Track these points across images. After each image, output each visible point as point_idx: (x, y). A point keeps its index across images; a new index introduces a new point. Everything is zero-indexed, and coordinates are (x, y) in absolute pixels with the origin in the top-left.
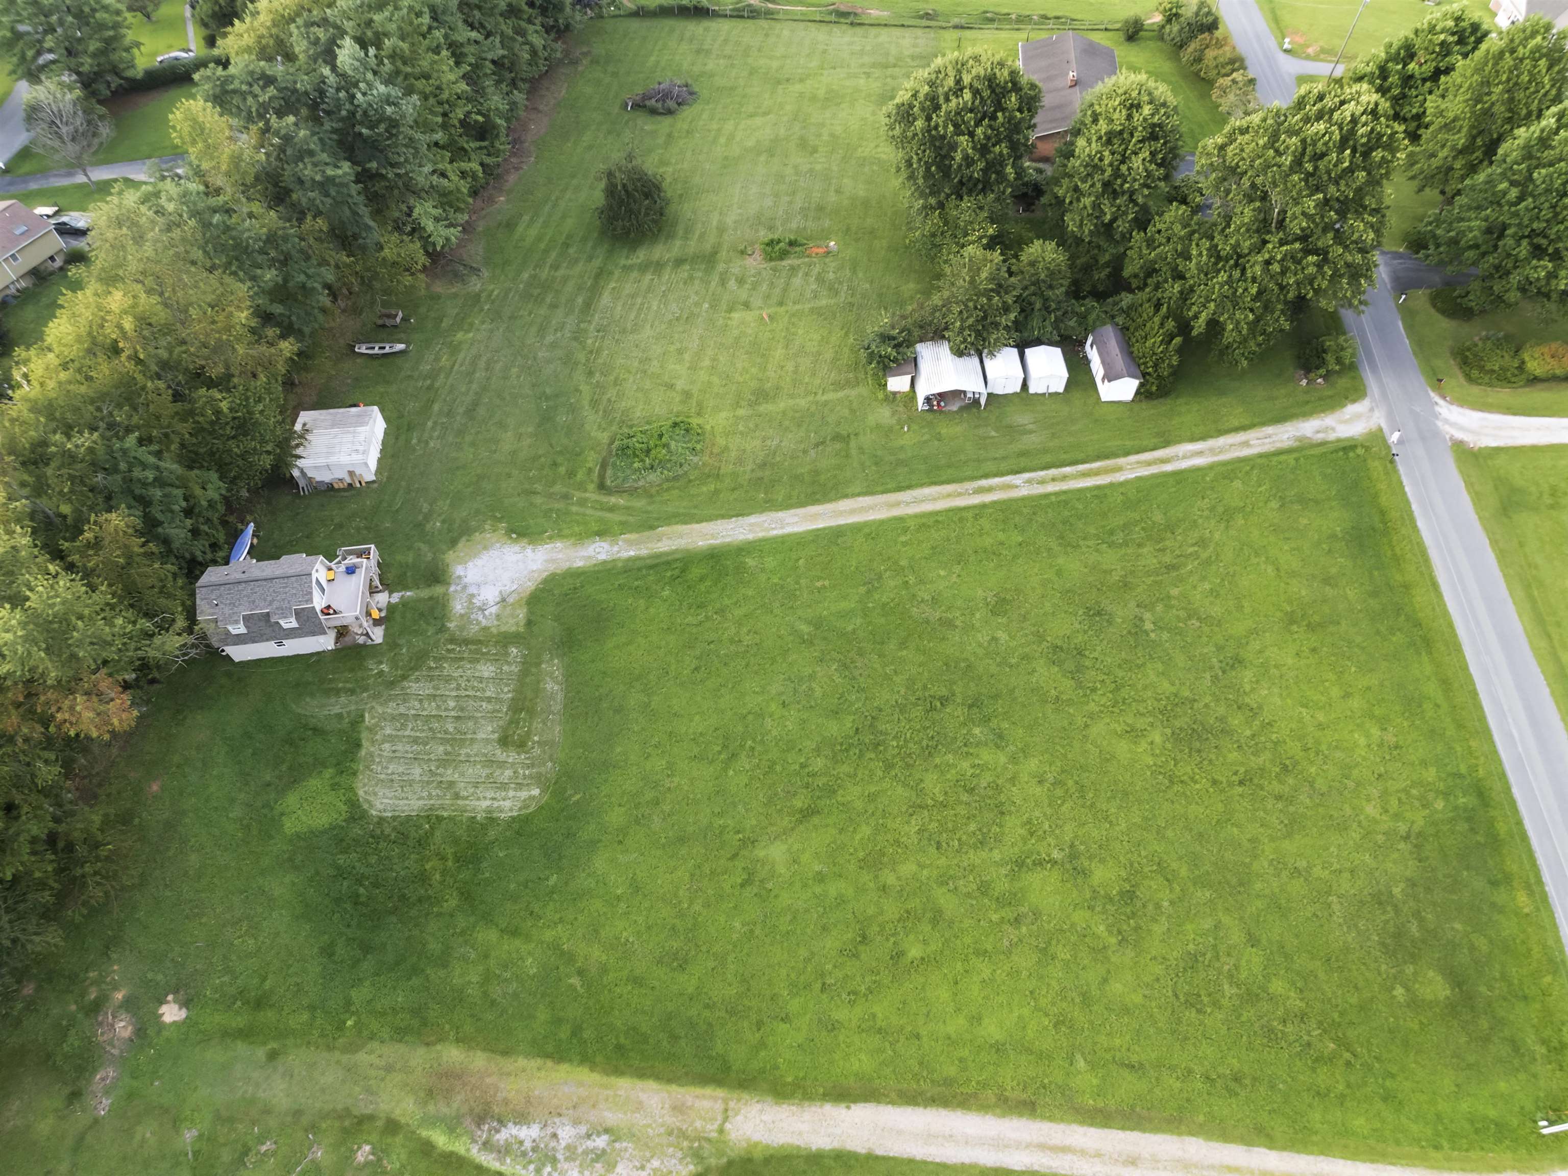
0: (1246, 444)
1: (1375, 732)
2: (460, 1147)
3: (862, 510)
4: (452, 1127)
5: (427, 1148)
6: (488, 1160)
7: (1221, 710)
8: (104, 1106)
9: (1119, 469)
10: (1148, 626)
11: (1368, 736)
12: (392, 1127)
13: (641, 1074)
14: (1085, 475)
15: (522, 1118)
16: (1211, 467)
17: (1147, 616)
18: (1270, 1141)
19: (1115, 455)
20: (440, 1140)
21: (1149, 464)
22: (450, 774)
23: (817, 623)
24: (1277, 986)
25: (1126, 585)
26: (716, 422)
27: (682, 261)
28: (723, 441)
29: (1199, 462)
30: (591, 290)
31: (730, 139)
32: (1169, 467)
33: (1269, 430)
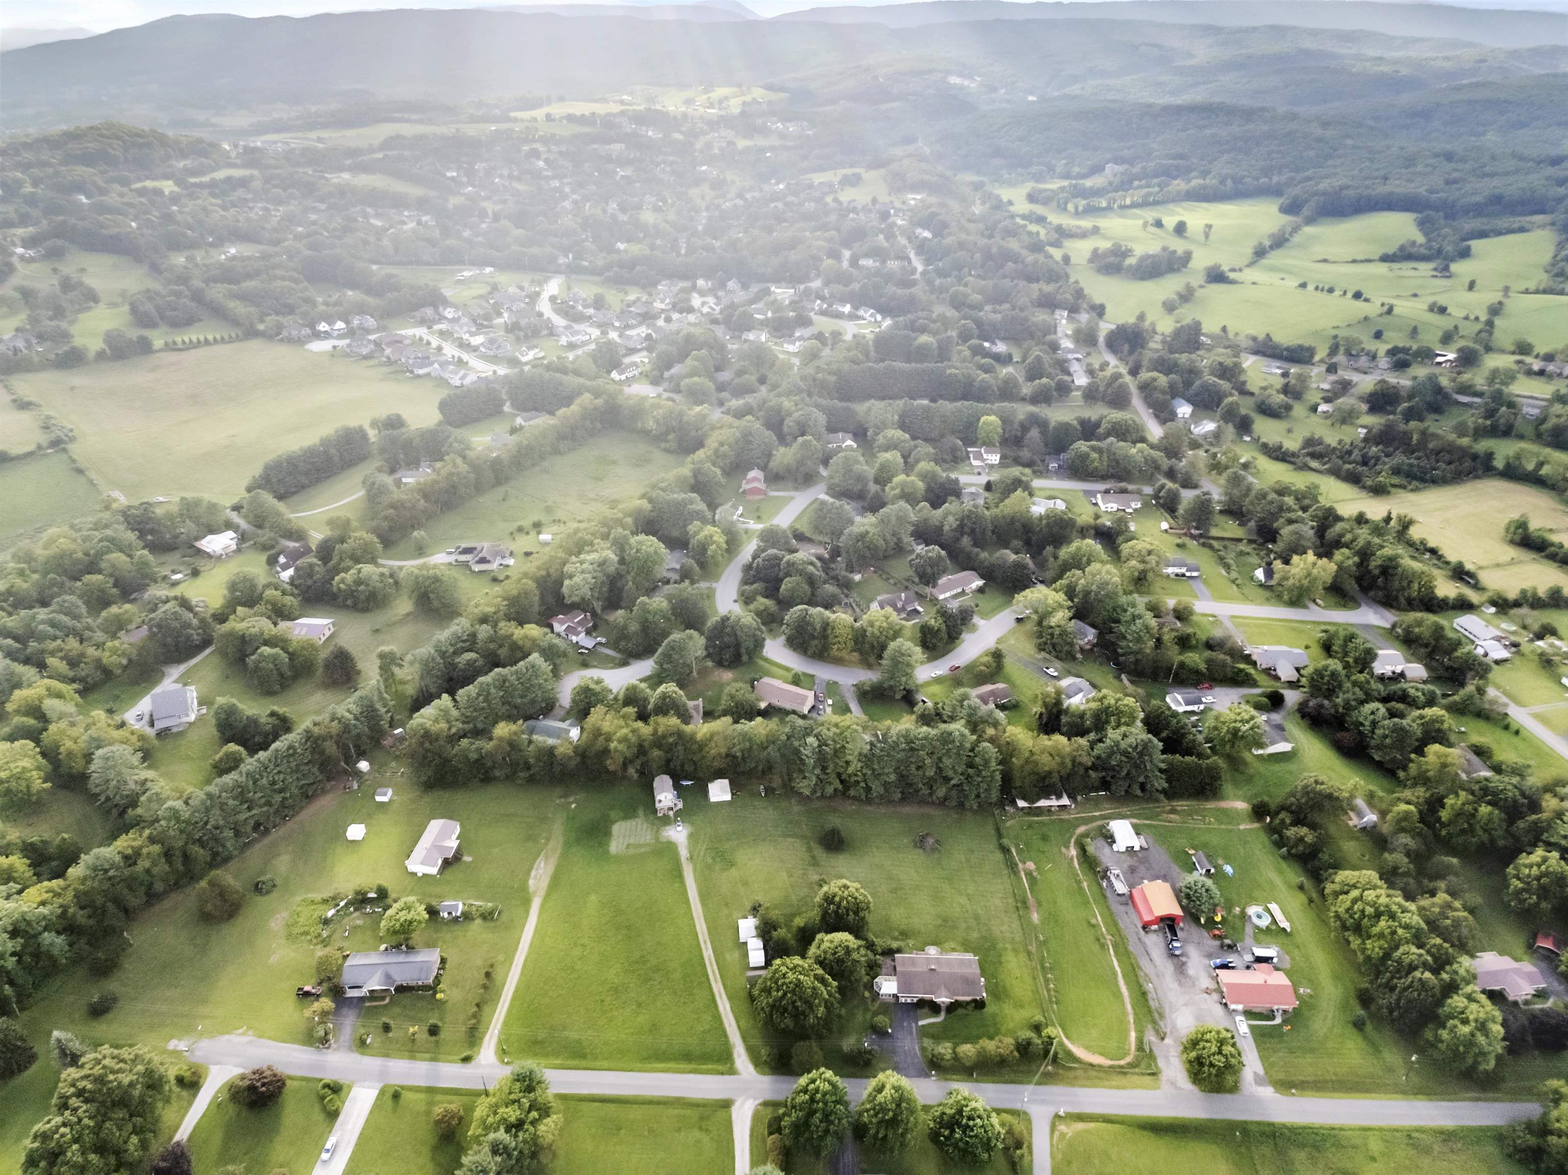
0: (730, 1025)
1: (613, 1039)
2: (542, 856)
3: (697, 911)
4: (546, 854)
5: (542, 850)
6: (539, 860)
7: (623, 998)
8: (558, 801)
9: (716, 982)
10: (652, 983)
11: (612, 1036)
12: (547, 844)
13: (550, 882)
15: (545, 864)
17: (656, 983)
18: (516, 991)
20: (543, 852)
21: (719, 992)
22: (621, 837)
23: (656, 901)
24: (547, 999)
25: (668, 979)
26: (733, 871)
27: (813, 857)
28: (725, 874)
29: (721, 1008)
30: (794, 835)
31: (897, 866)
32: (717, 998)
33: (738, 1035)
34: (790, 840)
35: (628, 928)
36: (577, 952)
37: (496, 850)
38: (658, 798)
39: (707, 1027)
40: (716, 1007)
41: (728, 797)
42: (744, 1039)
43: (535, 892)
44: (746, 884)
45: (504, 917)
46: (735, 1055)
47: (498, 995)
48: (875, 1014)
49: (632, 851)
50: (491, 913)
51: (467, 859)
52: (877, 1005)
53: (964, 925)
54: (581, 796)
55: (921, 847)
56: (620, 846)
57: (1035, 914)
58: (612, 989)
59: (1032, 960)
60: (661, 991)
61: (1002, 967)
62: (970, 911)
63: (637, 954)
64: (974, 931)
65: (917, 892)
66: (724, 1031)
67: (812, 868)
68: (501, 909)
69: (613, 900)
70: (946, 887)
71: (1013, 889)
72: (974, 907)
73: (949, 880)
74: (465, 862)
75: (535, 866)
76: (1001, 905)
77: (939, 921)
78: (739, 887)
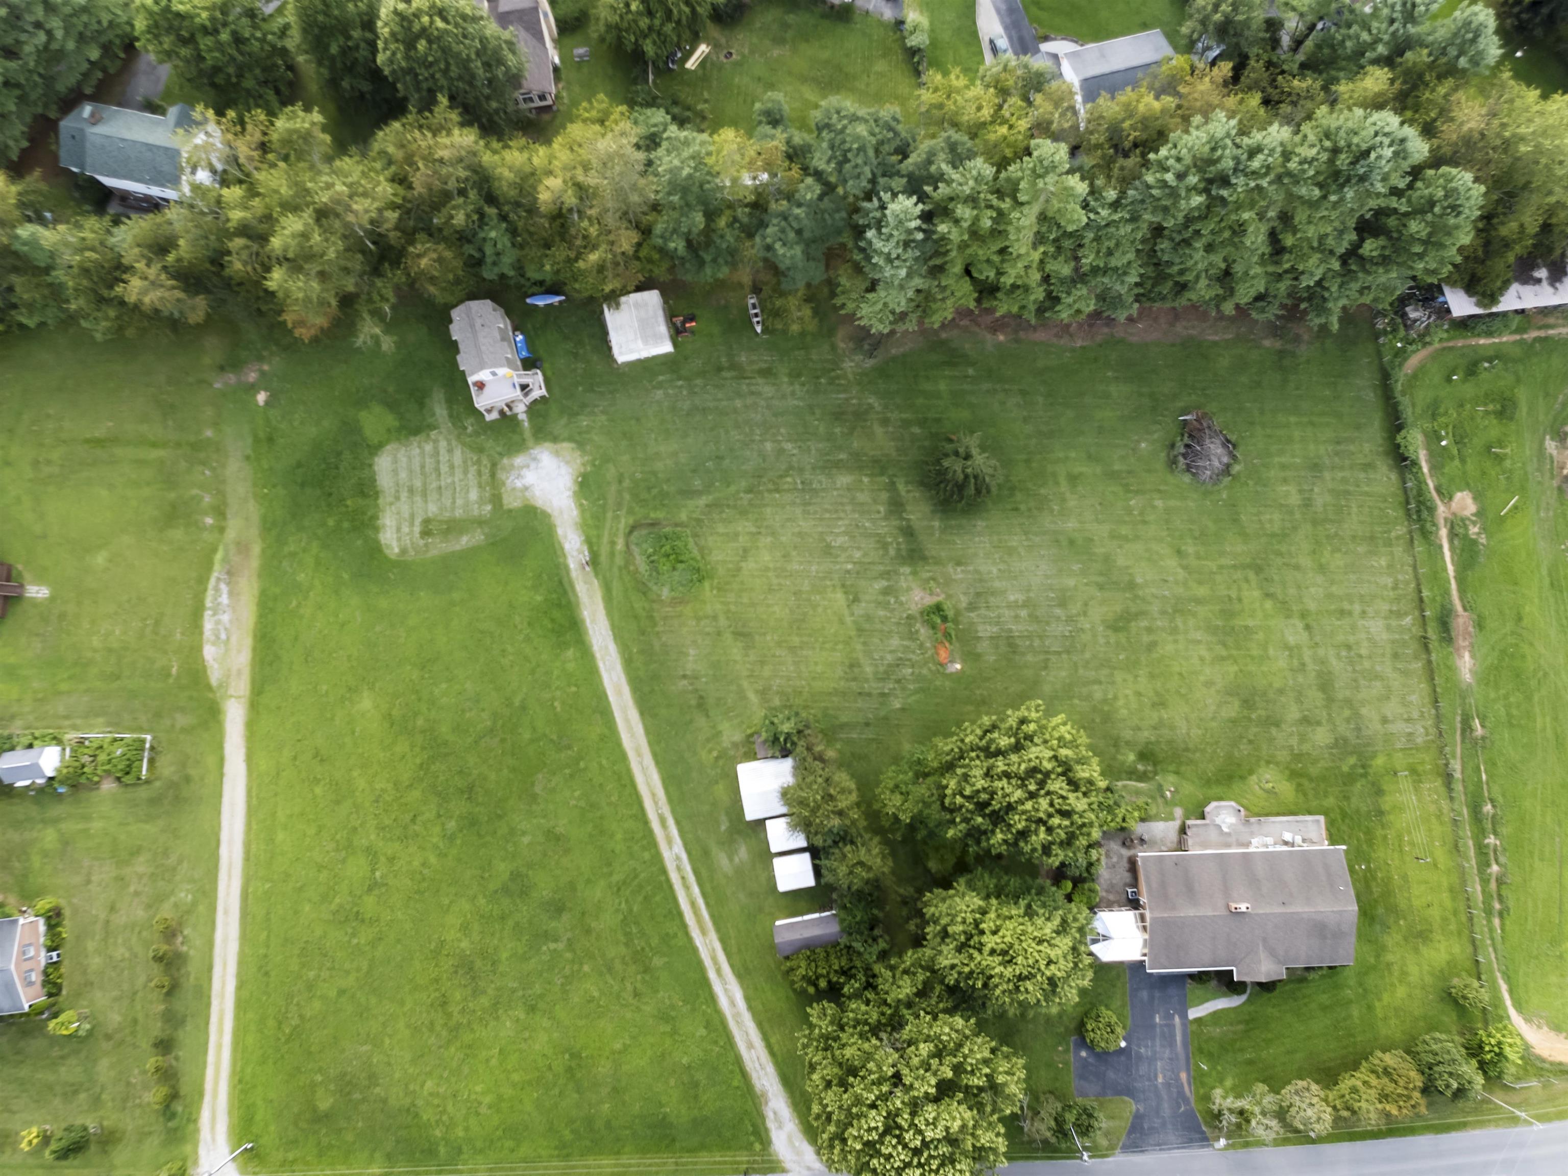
0: (750, 1046)
1: (487, 1100)
2: (217, 567)
3: (630, 728)
4: (225, 560)
5: (214, 550)
6: (212, 582)
7: (490, 991)
8: (218, 384)
9: (704, 932)
10: (552, 946)
11: (483, 1093)
12: (222, 530)
13: (254, 649)
14: (693, 904)
15: (231, 594)
16: (718, 1012)
17: (560, 946)
18: (240, 986)
19: (718, 930)
20: (219, 556)
21: (714, 959)
22: (404, 495)
23: (523, 708)
24: (317, 1005)
25: (588, 931)
26: (708, 599)
27: (909, 532)
28: (687, 610)
29: (723, 1002)
31: (1126, 539)
32: (712, 975)
33: (770, 1069)
34: (844, 479)
36: (358, 870)
37: (100, 559)
38: (472, 376)
39: (697, 1054)
40: (712, 999)
41: (663, 345)
43: (223, 685)
44: (742, 634)
45: (167, 768)
46: (771, 1124)
47: (203, 995)
49: (439, 547)
50: (129, 763)
51: (35, 591)
53: (1293, 713)
55: (1188, 468)
56: (405, 529)
57: (1467, 656)
58: (461, 972)
59: (1452, 799)
60: (576, 967)
61: (1383, 827)
62: (1311, 666)
63: (503, 869)
64: (1319, 723)
65: (1179, 621)
66: (738, 1061)
67: (906, 570)
68: (152, 748)
69: (416, 714)
70: (1252, 594)
71: (1418, 585)
72: (1321, 652)
73: (1258, 570)
74: (34, 603)
75: (208, 603)
76: (1385, 636)
77: (1232, 709)
78: (728, 637)
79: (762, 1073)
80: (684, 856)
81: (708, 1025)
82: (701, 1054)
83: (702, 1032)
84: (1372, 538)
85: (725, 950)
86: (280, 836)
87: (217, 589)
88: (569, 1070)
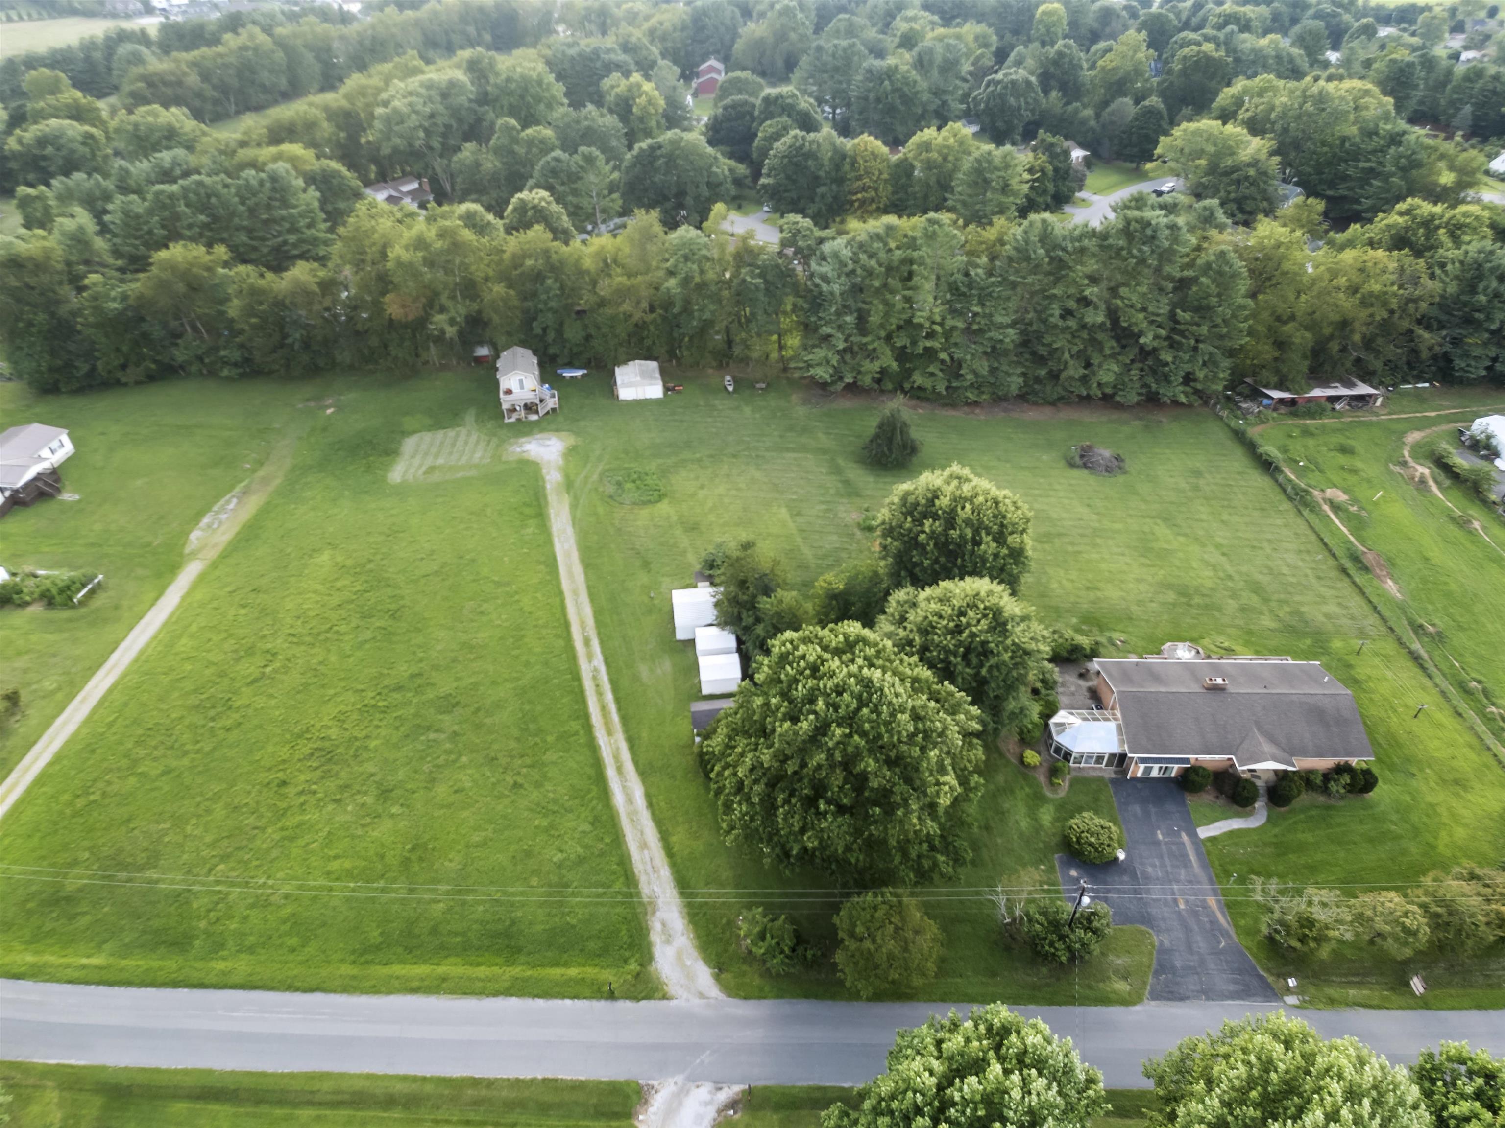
0: (644, 846)
1: (287, 888)
2: (236, 490)
4: (246, 487)
5: (240, 481)
6: (226, 498)
7: (343, 774)
8: (300, 406)
9: (610, 732)
10: (432, 736)
12: (254, 471)
13: (238, 533)
14: (603, 708)
15: (239, 503)
16: (611, 808)
17: (443, 736)
18: (53, 762)
19: (626, 731)
20: (242, 484)
21: (617, 758)
22: (419, 455)
23: (473, 560)
24: (131, 782)
25: (479, 726)
26: (664, 508)
27: (847, 483)
28: (644, 512)
29: (618, 799)
30: (804, 449)
31: (1040, 496)
32: (611, 772)
33: (666, 872)
34: (792, 456)
35: (394, 615)
36: (249, 668)
37: (139, 482)
38: (504, 384)
39: (575, 849)
40: (605, 793)
41: (655, 390)
42: (683, 884)
43: (194, 555)
45: (99, 601)
46: (656, 937)
48: (1067, 810)
49: (436, 477)
50: (67, 590)
51: (68, 496)
52: (1064, 784)
53: (1232, 605)
54: (350, 397)
55: (1085, 466)
56: (412, 470)
57: (1390, 582)
58: (317, 754)
59: (1430, 677)
60: (453, 757)
61: (1365, 691)
62: (1237, 577)
63: (403, 670)
64: (1261, 613)
65: (1099, 541)
66: (625, 862)
67: (844, 501)
68: (99, 583)
69: (370, 561)
70: (1162, 530)
71: (1318, 536)
72: (1244, 569)
73: (1165, 520)
74: (63, 502)
75: (215, 508)
76: (1300, 564)
77: (1171, 596)
78: (678, 531)
79: (653, 877)
80: (603, 669)
81: (595, 821)
82: (580, 850)
83: (587, 827)
84: (1262, 509)
85: (632, 748)
86: (184, 641)
87: (228, 502)
88: (406, 862)
